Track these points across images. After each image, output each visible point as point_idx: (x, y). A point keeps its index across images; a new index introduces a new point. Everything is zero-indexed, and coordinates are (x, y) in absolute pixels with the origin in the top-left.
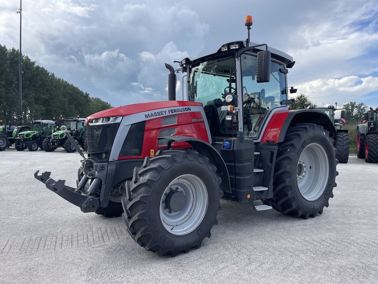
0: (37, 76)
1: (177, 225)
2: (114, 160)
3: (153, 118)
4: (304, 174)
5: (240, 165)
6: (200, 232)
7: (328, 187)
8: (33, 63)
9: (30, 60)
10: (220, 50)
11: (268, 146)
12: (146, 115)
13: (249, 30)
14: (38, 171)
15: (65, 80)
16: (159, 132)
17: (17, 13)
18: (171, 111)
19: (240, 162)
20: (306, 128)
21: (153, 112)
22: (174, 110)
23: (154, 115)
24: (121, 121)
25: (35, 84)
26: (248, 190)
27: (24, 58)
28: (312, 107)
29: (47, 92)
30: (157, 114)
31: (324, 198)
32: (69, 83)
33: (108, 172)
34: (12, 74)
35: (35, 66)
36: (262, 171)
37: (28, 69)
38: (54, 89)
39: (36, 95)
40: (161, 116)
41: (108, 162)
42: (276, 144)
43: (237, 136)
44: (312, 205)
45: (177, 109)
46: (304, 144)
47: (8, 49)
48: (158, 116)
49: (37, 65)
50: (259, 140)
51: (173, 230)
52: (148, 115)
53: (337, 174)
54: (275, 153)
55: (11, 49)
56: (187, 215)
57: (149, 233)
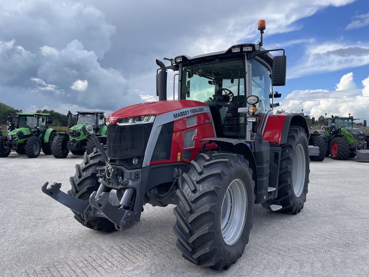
2: (147, 166)
5: (259, 166)
10: (230, 51)
14: (47, 184)
24: (154, 120)
42: (279, 145)
54: (279, 154)
56: (227, 223)
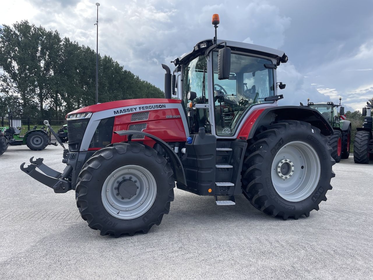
0: (125, 79)
1: (127, 210)
3: (122, 114)
4: (291, 173)
6: (145, 218)
7: (319, 189)
8: (122, 68)
9: (119, 65)
11: (241, 143)
12: (115, 112)
13: (216, 28)
15: (148, 82)
16: (128, 126)
17: (95, 25)
18: (142, 108)
19: (200, 156)
20: (285, 126)
21: (122, 109)
22: (146, 107)
23: (123, 111)
25: (124, 87)
26: (209, 185)
27: (114, 64)
28: (310, 104)
29: (132, 93)
30: (126, 110)
31: (312, 200)
32: (152, 85)
33: (78, 160)
34: (105, 78)
35: (123, 70)
36: (232, 167)
37: (117, 73)
38: (138, 90)
39: (124, 96)
40: (131, 112)
41: (79, 152)
43: (199, 132)
44: (293, 206)
45: (149, 106)
46: (281, 142)
47: (102, 57)
48: (127, 113)
49: (125, 70)
50: (235, 137)
51: (119, 214)
52: (118, 111)
53: (333, 175)
55: (104, 56)
57: (89, 213)
